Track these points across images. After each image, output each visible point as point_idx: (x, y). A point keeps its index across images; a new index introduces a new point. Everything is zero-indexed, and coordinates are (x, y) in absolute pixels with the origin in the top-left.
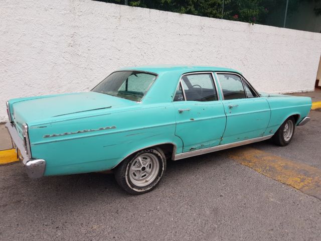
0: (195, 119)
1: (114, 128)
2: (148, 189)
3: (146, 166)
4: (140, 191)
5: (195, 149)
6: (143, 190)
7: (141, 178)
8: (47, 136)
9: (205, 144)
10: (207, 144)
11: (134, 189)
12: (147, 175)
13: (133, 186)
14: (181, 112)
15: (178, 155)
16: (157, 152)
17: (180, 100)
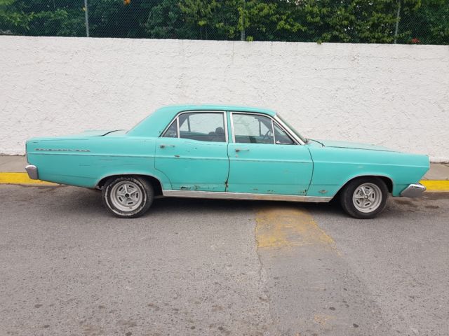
0: (181, 157)
1: (88, 151)
2: (129, 215)
3: (130, 194)
4: (120, 214)
5: (187, 189)
6: (123, 214)
7: (127, 205)
8: (37, 150)
9: (201, 186)
10: (204, 187)
11: (114, 211)
12: (134, 203)
13: (114, 207)
14: (162, 147)
15: (167, 191)
16: (138, 182)
17: (172, 137)
